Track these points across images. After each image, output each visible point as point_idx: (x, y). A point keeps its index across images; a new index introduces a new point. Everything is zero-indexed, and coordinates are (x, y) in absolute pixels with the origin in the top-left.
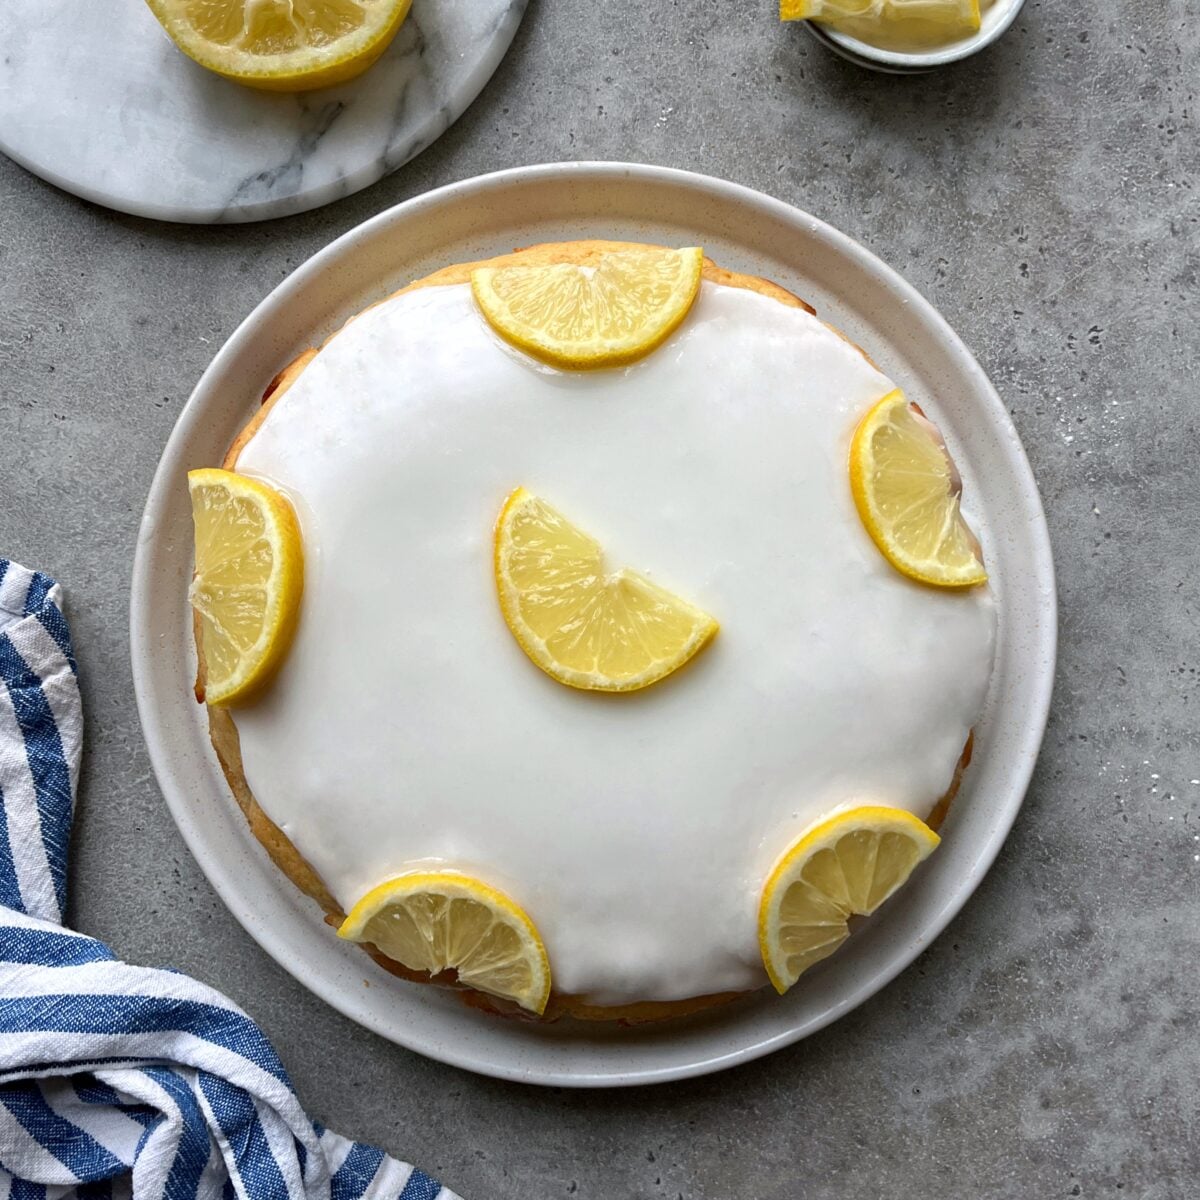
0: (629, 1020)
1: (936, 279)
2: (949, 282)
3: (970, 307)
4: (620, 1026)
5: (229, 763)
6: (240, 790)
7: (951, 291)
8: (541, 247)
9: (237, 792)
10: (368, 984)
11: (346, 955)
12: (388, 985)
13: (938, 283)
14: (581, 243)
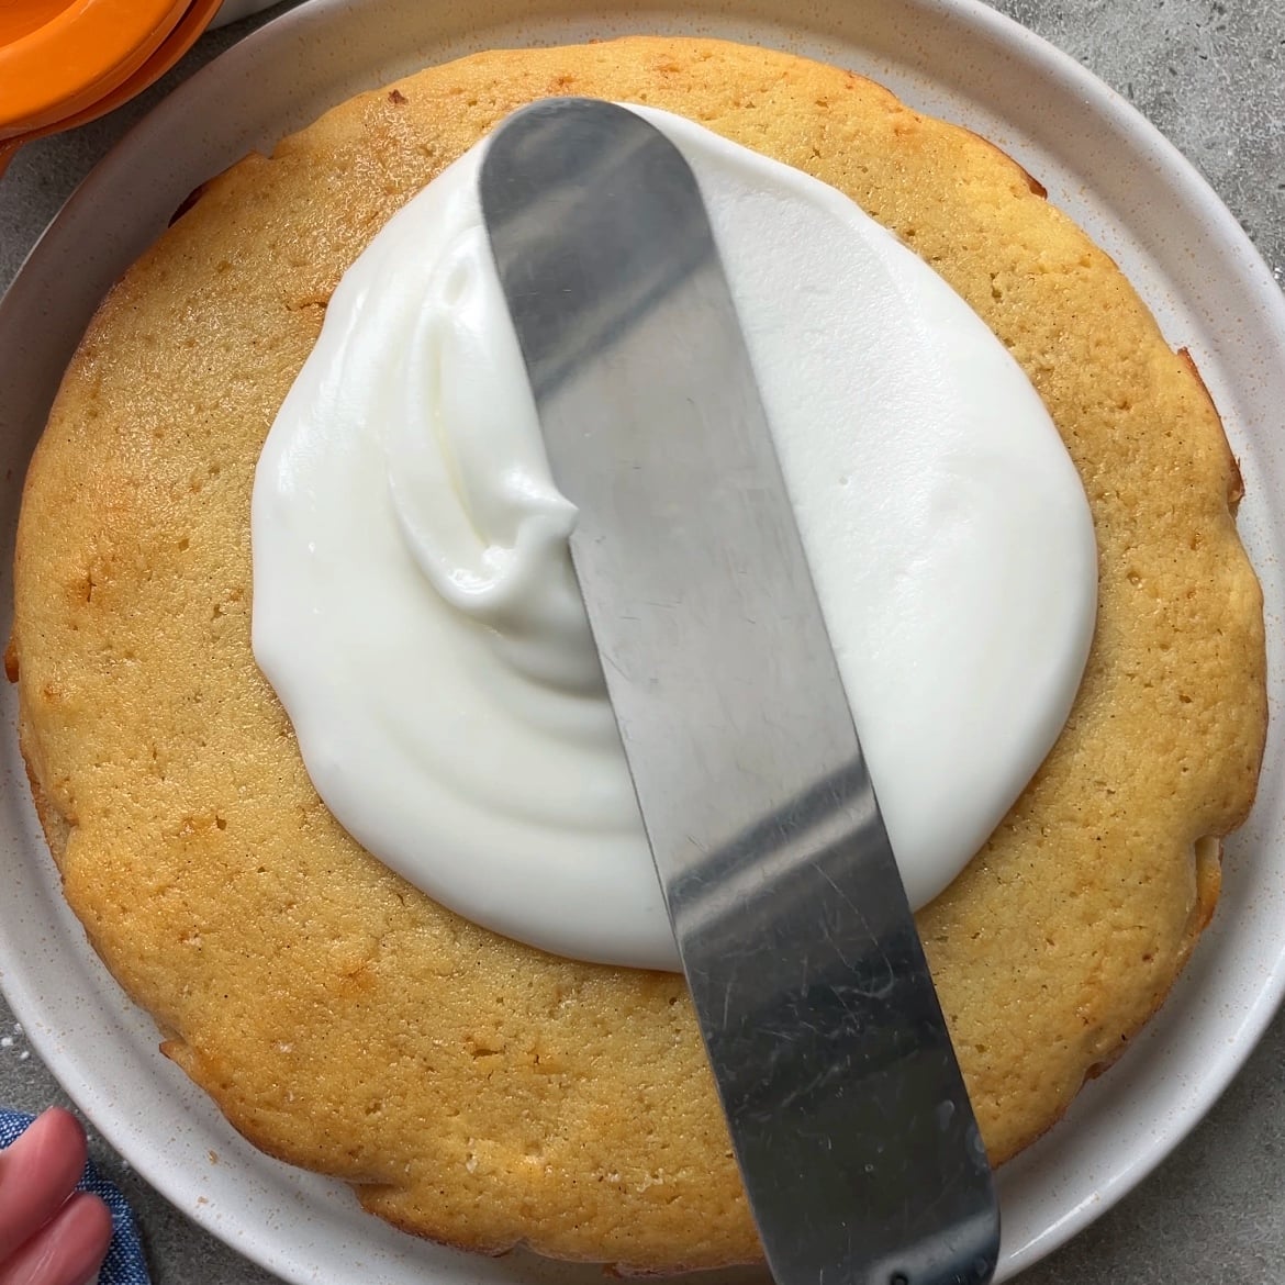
0: (621, 1268)
1: (1211, 19)
2: (1232, 21)
3: (1267, 57)
4: (606, 1275)
5: (41, 781)
6: (53, 826)
7: (1236, 35)
8: (633, 40)
9: (49, 829)
10: (215, 1159)
11: (187, 1108)
12: (248, 1164)
13: (1214, 25)
14: (693, 40)
